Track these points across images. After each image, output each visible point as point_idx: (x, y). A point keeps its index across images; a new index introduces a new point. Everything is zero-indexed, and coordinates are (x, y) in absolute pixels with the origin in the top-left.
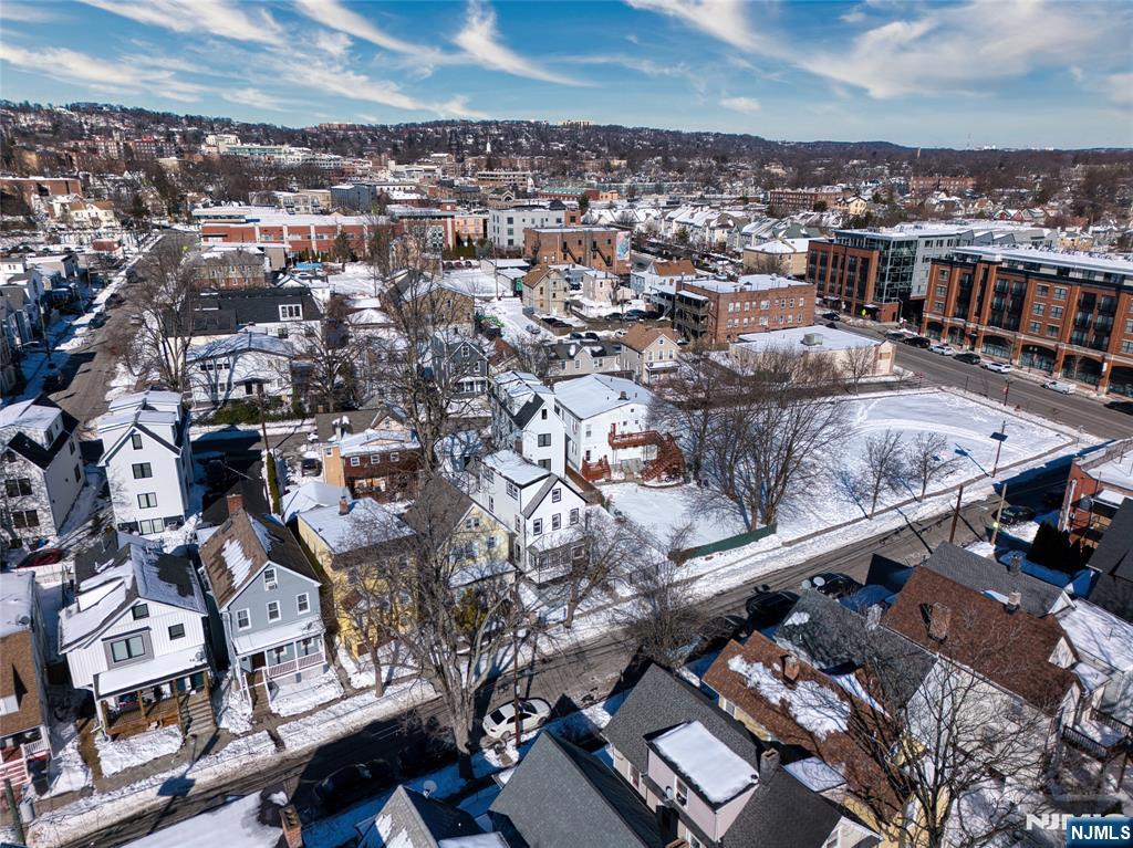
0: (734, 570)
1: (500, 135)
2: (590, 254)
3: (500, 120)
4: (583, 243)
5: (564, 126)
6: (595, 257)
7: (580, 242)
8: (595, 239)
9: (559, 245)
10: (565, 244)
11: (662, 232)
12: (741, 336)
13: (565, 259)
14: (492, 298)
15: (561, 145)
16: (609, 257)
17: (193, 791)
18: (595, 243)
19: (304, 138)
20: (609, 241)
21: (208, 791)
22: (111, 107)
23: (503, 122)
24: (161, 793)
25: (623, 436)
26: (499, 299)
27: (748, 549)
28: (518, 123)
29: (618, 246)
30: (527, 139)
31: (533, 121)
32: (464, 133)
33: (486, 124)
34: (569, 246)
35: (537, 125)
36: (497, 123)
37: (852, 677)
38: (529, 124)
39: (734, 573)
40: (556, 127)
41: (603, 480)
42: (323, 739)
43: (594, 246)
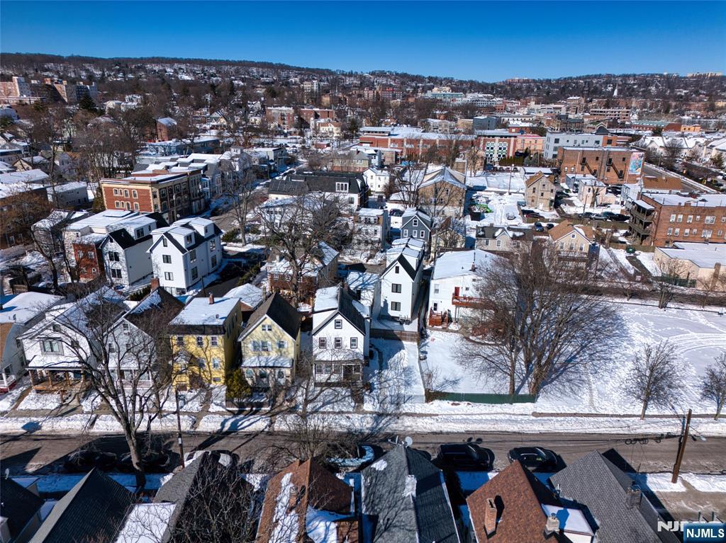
0: (468, 419)
1: (634, 84)
2: (604, 167)
3: (638, 73)
4: (600, 159)
5: (693, 77)
6: (608, 171)
7: (597, 159)
8: (611, 156)
9: (579, 159)
10: (584, 159)
11: (702, 157)
12: (676, 244)
13: (582, 170)
14: (505, 193)
15: (686, 91)
16: (621, 172)
17: (38, 432)
18: (610, 160)
19: (492, 88)
20: (624, 159)
21: (41, 435)
22: (391, 73)
23: (639, 75)
24: (23, 428)
25: (465, 298)
26: (510, 194)
27: (498, 408)
28: (652, 76)
29: (631, 163)
30: (657, 87)
31: (665, 74)
32: (607, 83)
33: (625, 77)
34: (587, 161)
35: (668, 78)
36: (634, 75)
37: (333, 526)
38: (661, 76)
39: (465, 421)
40: (685, 78)
41: (440, 327)
42: (112, 431)
43: (610, 162)
